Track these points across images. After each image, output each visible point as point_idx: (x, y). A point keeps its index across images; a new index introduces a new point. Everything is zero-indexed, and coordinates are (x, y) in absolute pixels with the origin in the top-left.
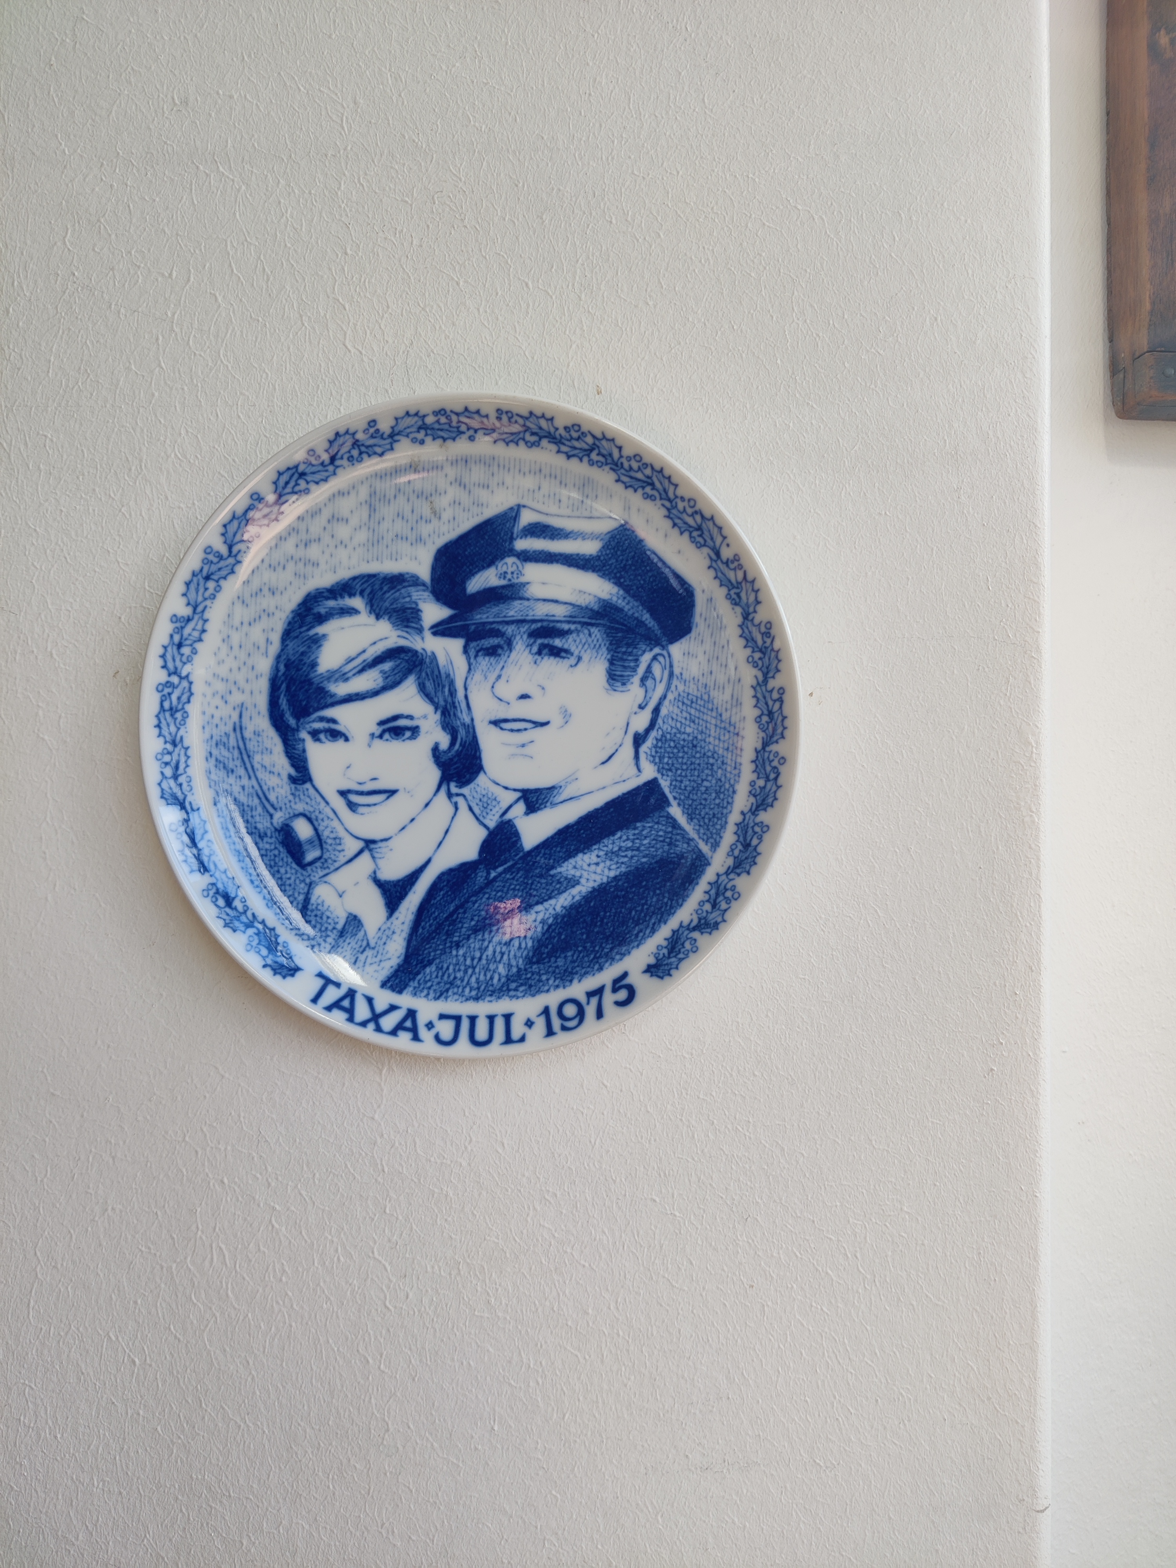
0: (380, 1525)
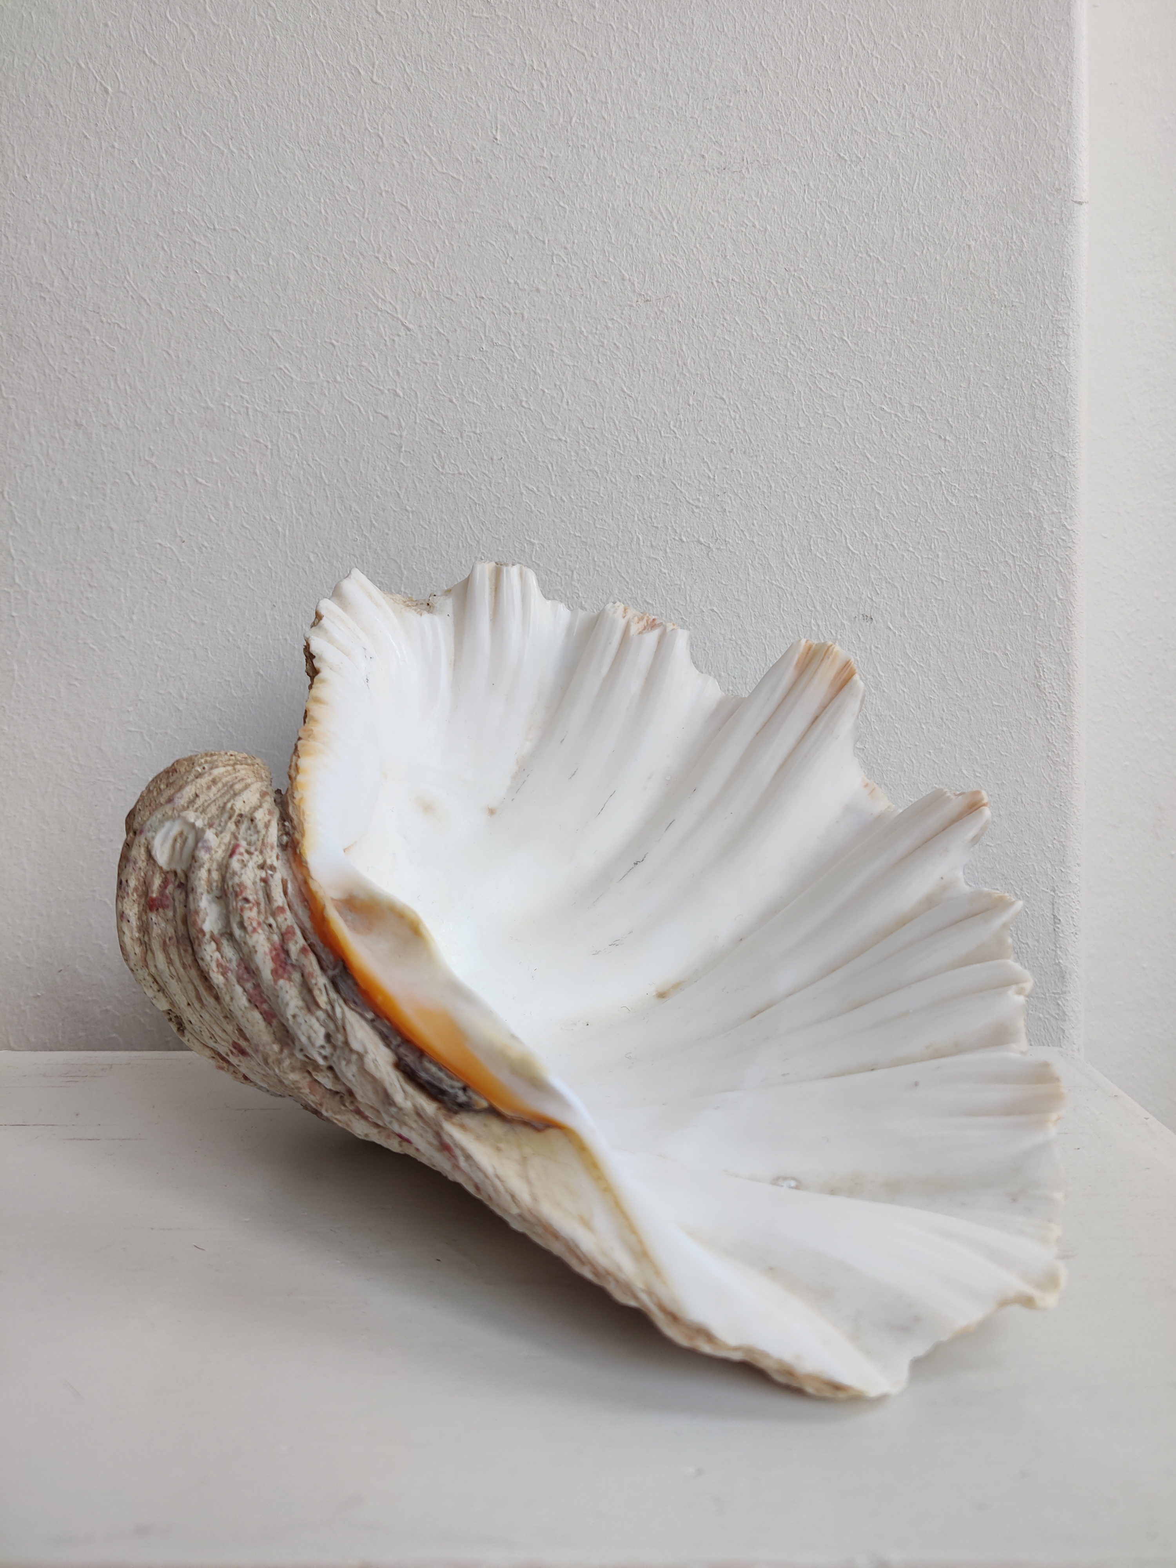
0: (376, 251)
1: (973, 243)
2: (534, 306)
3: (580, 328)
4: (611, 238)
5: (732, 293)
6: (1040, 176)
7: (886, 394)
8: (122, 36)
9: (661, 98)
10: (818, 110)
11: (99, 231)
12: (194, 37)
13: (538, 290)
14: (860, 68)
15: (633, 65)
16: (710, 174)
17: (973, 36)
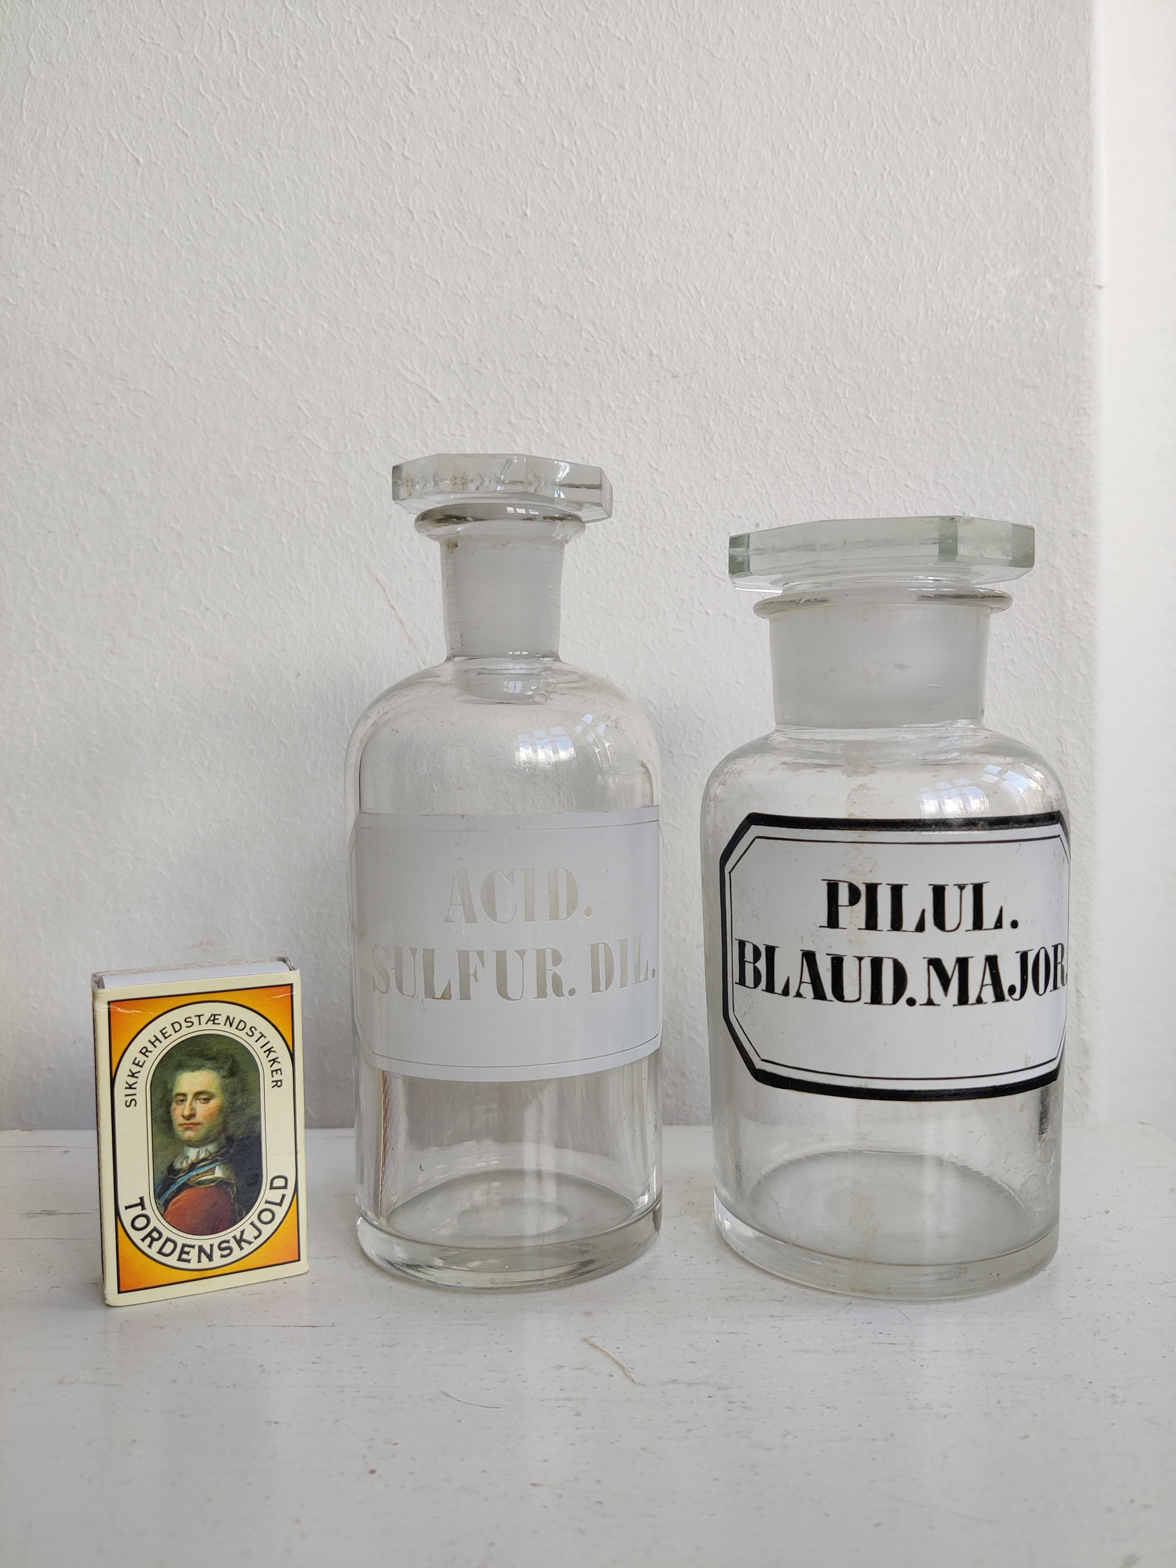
1: (996, 326)
2: (563, 380)
3: (608, 403)
4: (639, 314)
5: (759, 371)
6: (1061, 260)
7: (911, 472)
8: (155, 109)
9: (689, 178)
10: (845, 192)
11: (128, 300)
12: (226, 109)
13: (567, 365)
14: (885, 153)
15: (662, 145)
16: (738, 253)
17: (996, 123)
